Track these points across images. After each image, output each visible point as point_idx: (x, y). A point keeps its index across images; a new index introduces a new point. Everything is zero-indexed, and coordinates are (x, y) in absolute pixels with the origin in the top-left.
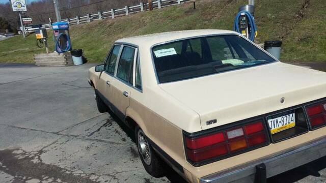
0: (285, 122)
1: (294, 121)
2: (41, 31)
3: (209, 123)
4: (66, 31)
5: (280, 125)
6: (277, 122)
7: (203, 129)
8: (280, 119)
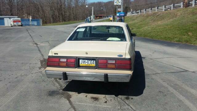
0: (89, 63)
1: (95, 64)
2: (112, 16)
3: (55, 54)
4: (123, 17)
5: (87, 64)
6: (85, 62)
7: (53, 55)
8: (86, 61)
